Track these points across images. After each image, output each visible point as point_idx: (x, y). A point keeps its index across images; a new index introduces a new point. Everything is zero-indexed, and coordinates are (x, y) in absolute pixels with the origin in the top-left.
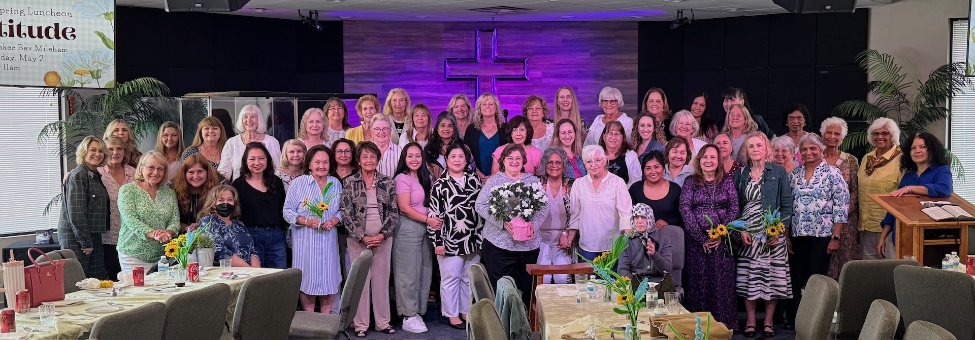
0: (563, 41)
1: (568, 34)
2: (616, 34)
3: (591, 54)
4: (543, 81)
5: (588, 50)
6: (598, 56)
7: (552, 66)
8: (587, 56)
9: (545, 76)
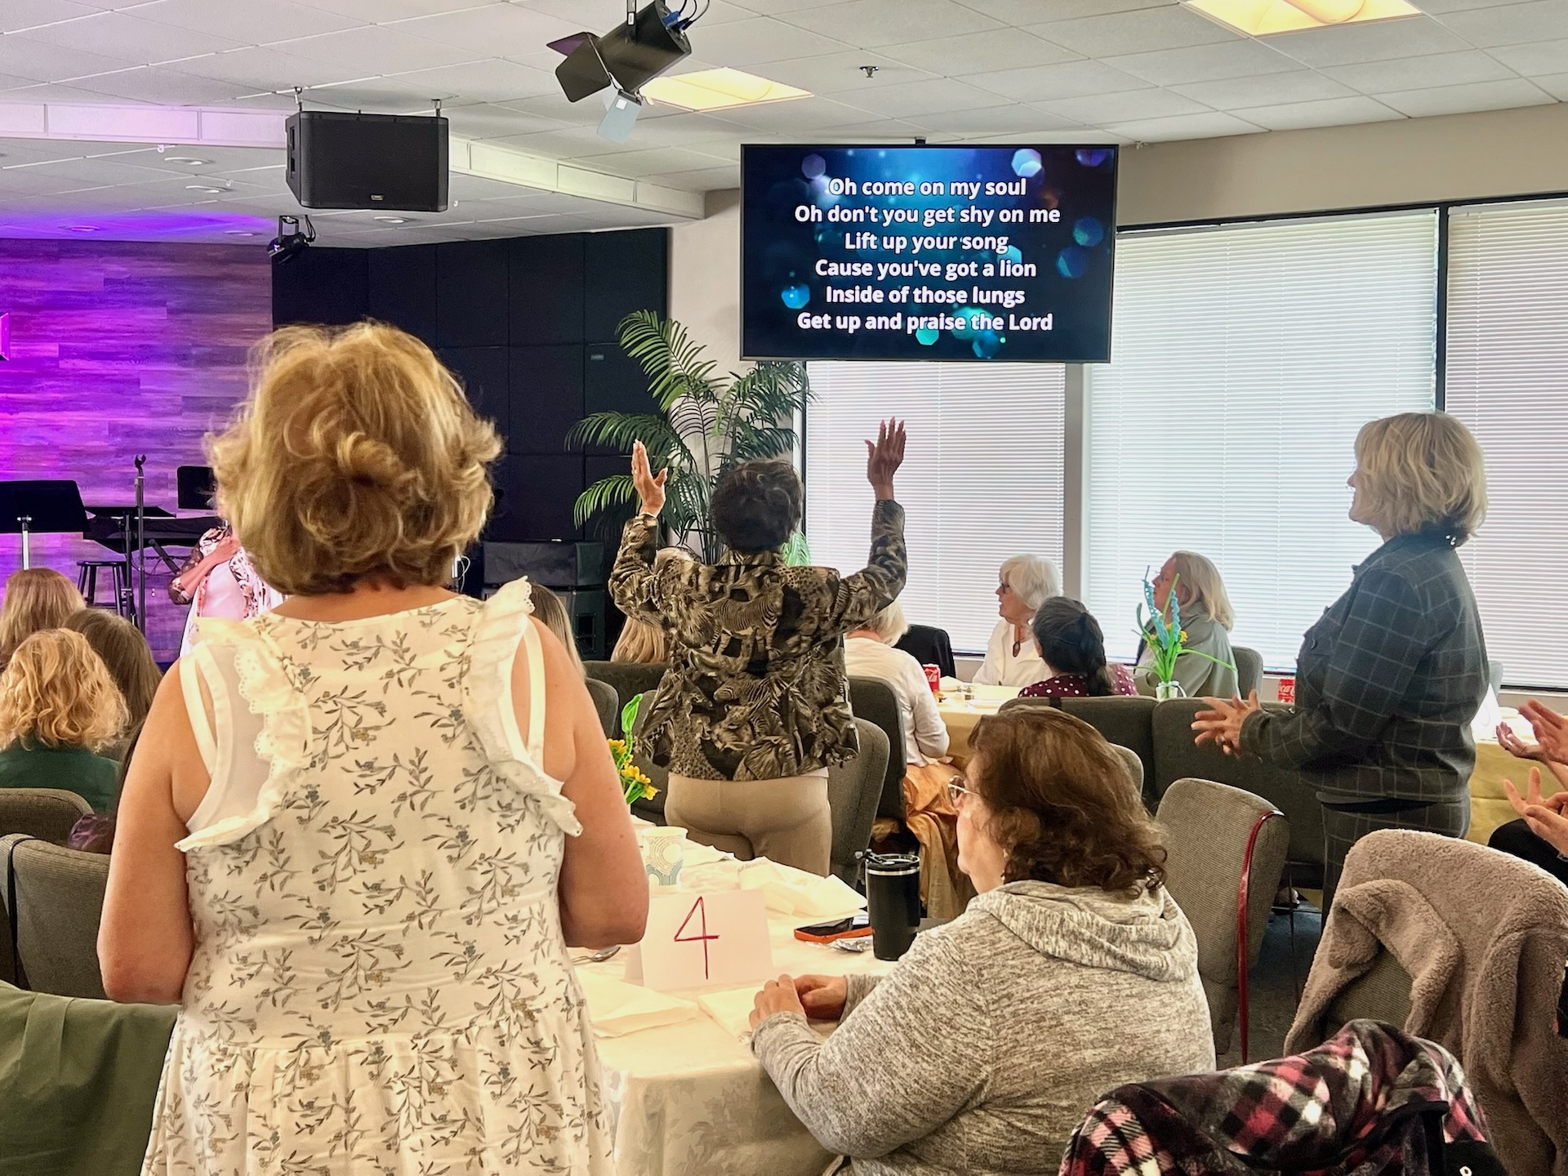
0: (107, 281)
1: (116, 268)
2: (225, 270)
3: (171, 312)
4: (63, 364)
5: (162, 303)
6: (185, 316)
7: (83, 334)
8: (160, 314)
9: (65, 353)
